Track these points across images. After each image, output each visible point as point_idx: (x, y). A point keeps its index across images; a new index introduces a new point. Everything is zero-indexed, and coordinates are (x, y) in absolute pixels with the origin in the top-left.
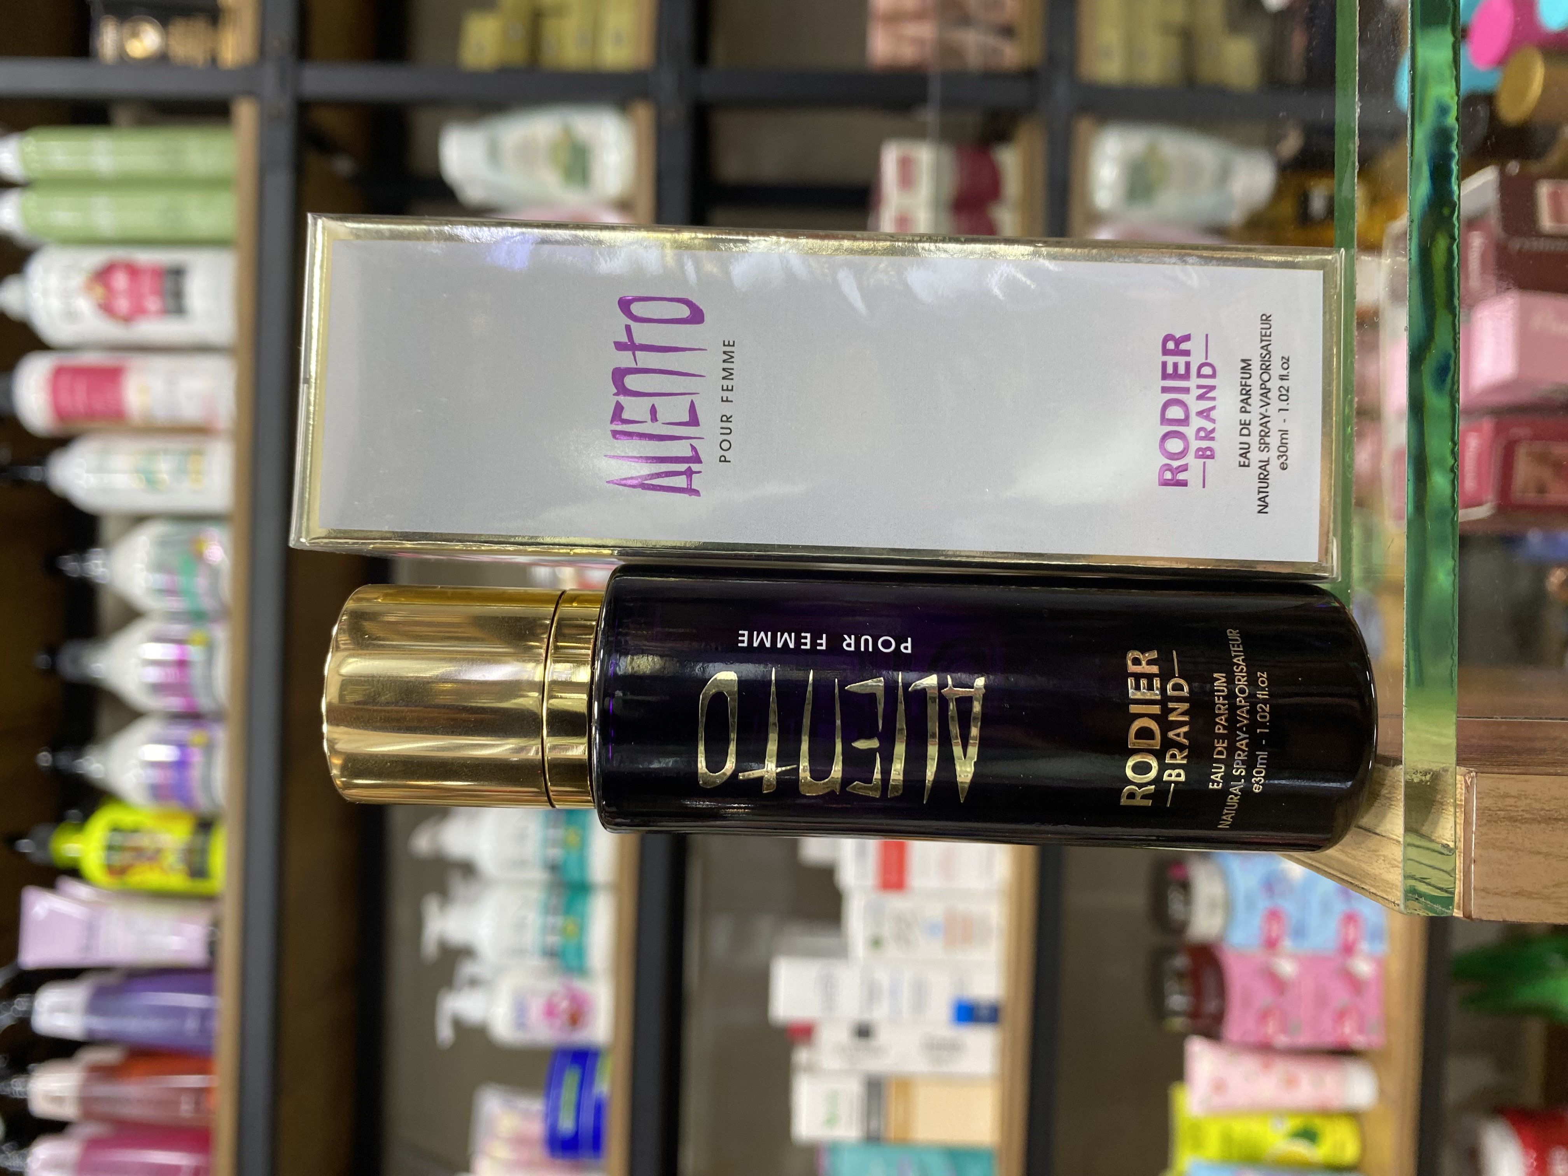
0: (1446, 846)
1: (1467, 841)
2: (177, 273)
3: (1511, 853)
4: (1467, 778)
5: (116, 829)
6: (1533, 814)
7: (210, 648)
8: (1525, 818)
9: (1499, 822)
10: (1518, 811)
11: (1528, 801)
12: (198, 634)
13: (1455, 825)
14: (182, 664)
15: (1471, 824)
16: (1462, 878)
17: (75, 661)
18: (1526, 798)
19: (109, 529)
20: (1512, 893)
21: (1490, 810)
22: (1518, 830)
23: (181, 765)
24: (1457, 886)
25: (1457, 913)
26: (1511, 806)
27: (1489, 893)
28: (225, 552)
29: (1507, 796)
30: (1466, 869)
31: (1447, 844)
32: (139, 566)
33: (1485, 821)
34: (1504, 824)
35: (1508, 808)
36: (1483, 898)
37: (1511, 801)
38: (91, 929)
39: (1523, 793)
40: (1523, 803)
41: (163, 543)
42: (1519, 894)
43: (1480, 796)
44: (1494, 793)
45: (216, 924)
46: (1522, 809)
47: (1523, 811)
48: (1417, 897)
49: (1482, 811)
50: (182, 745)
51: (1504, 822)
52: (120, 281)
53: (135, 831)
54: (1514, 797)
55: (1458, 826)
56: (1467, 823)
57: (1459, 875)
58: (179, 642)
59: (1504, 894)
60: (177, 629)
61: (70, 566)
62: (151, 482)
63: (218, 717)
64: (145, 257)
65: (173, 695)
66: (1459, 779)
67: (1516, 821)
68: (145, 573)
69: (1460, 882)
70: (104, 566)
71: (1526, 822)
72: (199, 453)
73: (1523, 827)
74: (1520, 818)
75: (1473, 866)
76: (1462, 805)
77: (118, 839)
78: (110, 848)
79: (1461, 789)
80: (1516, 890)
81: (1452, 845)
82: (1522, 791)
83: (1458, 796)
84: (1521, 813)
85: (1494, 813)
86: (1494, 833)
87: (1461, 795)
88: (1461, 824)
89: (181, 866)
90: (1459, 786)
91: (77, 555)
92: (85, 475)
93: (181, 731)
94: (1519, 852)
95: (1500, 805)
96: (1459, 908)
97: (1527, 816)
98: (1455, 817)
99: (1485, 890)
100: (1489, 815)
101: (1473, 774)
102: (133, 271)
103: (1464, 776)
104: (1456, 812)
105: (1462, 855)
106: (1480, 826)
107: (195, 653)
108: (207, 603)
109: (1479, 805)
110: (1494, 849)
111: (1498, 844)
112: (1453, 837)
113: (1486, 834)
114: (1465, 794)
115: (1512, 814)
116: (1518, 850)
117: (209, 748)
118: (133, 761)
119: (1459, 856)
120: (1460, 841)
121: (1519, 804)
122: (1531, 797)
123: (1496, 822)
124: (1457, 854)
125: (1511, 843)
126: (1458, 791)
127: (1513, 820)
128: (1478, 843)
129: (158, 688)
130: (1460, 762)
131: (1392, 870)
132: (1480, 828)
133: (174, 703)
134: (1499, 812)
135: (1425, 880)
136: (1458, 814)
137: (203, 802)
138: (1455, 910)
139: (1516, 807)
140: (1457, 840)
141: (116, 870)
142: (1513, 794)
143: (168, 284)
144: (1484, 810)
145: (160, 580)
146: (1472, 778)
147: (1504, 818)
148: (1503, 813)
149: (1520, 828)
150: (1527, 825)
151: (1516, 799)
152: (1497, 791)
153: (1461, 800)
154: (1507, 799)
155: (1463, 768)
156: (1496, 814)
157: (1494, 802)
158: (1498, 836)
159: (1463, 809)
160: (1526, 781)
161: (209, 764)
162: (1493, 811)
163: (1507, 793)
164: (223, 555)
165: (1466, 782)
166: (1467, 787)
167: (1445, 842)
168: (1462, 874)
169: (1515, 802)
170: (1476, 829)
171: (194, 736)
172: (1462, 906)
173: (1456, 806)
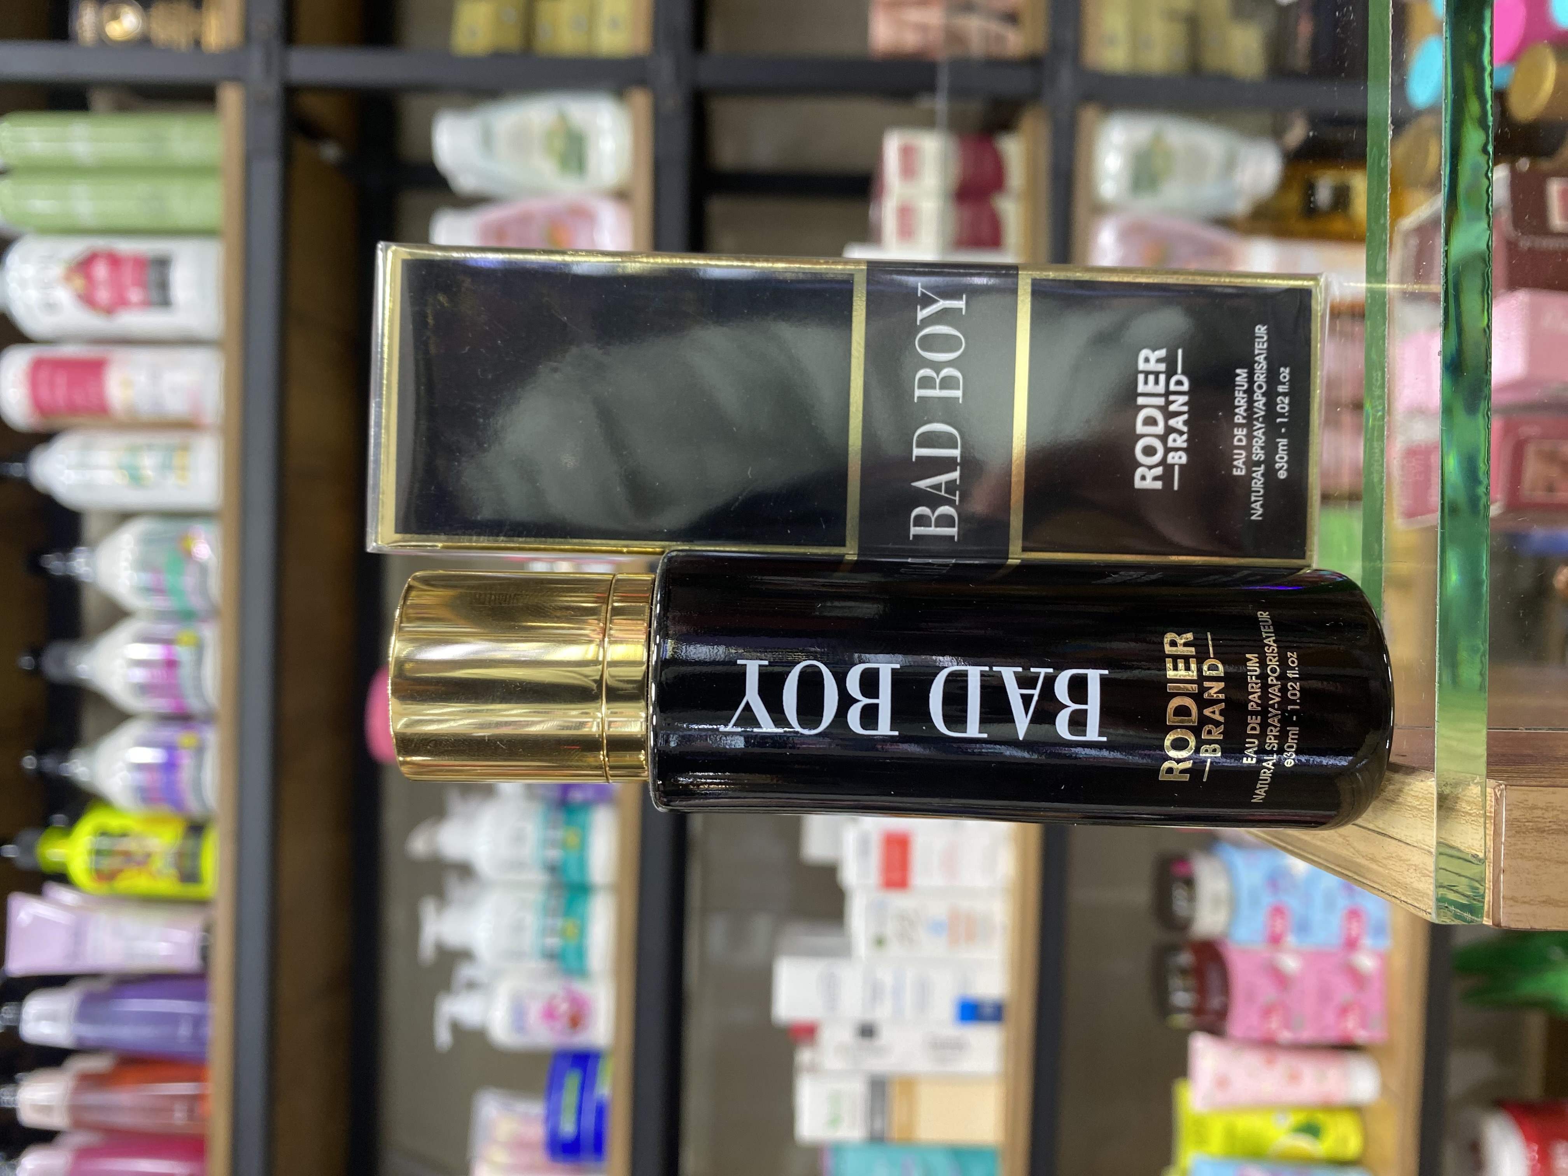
0: (1475, 856)
1: (1496, 852)
2: (163, 264)
3: (1539, 863)
4: (1497, 791)
5: (104, 834)
6: (1560, 825)
7: (199, 648)
8: (1552, 829)
9: (1527, 833)
10: (1545, 822)
11: (1555, 813)
12: (186, 635)
13: (1485, 837)
14: (171, 664)
15: (1500, 835)
16: (1492, 887)
17: (61, 661)
18: (1553, 810)
19: (92, 527)
20: (1539, 901)
21: (1518, 821)
22: (1546, 840)
23: (170, 766)
24: (1486, 895)
25: (1487, 922)
26: (1539, 817)
27: (1517, 902)
28: (212, 550)
29: (1534, 807)
30: (1495, 879)
31: (1476, 855)
32: (124, 564)
33: (1514, 832)
34: (1532, 835)
35: (1536, 819)
36: (1511, 906)
37: (1539, 813)
38: (78, 934)
39: (1550, 805)
40: (1549, 815)
41: (148, 540)
42: (1548, 902)
43: (1508, 808)
44: (1522, 805)
45: (208, 929)
46: (1549, 820)
47: (1550, 822)
48: (1446, 905)
49: (1510, 823)
50: (171, 748)
51: (1532, 832)
52: (101, 271)
53: (124, 835)
54: (1542, 809)
55: (1488, 837)
56: (1497, 834)
57: (1489, 884)
58: (167, 642)
59: (1532, 902)
60: (164, 628)
61: (53, 563)
62: (136, 478)
63: (208, 718)
64: (126, 247)
65: (161, 696)
66: (1490, 792)
67: (1544, 831)
68: (129, 572)
69: (1490, 891)
70: (87, 564)
71: (1553, 833)
72: (185, 448)
73: (1550, 837)
74: (1547, 829)
75: (1502, 876)
76: (1491, 817)
77: (106, 843)
78: (98, 853)
79: (1491, 801)
80: (1544, 899)
81: (1481, 855)
82: (1550, 803)
83: (1488, 808)
84: (1548, 824)
85: (1522, 824)
86: (1523, 844)
87: (1491, 807)
88: (1490, 835)
89: (173, 871)
90: (1488, 798)
91: (60, 554)
92: (66, 471)
93: (168, 733)
94: (1548, 863)
95: (1528, 816)
96: (1488, 917)
97: (1555, 827)
98: (1485, 828)
99: (1513, 899)
100: (1518, 827)
101: (1503, 787)
102: (115, 261)
103: (1494, 789)
104: (1485, 823)
105: (1492, 865)
106: (1508, 837)
107: (183, 653)
108: (196, 602)
109: (1508, 816)
110: (1521, 858)
111: (1526, 854)
112: (1483, 848)
113: (1515, 844)
114: (1495, 806)
115: (1540, 825)
116: (1546, 860)
117: (200, 750)
118: (120, 764)
119: (1489, 866)
120: (1489, 851)
121: (1545, 816)
122: (1558, 808)
123: (1524, 833)
124: (1487, 864)
125: (1540, 853)
126: (1488, 802)
127: (1540, 831)
128: (1507, 854)
129: (144, 689)
130: (1490, 774)
131: (1423, 879)
132: (1508, 839)
133: (161, 704)
134: (1527, 824)
135: (1452, 888)
136: (1487, 825)
137: (193, 806)
138: (1485, 919)
139: (1544, 818)
140: (1487, 850)
141: (104, 876)
142: (1540, 805)
143: (152, 275)
144: (1512, 821)
145: (145, 578)
146: (1502, 790)
147: (1533, 829)
148: (1531, 824)
149: (1547, 839)
150: (1554, 836)
151: (1544, 811)
152: (1525, 803)
153: (1491, 812)
154: (1535, 811)
155: (1492, 781)
156: (1525, 825)
157: (1522, 813)
158: (1526, 847)
159: (1493, 821)
160: (1554, 793)
161: (199, 767)
162: (1521, 822)
163: (1535, 805)
164: (210, 552)
165: (1495, 794)
166: (1497, 799)
167: (1474, 852)
168: (1491, 884)
169: (1543, 814)
170: (1505, 840)
171: (185, 739)
172: (1491, 914)
173: (1485, 817)
